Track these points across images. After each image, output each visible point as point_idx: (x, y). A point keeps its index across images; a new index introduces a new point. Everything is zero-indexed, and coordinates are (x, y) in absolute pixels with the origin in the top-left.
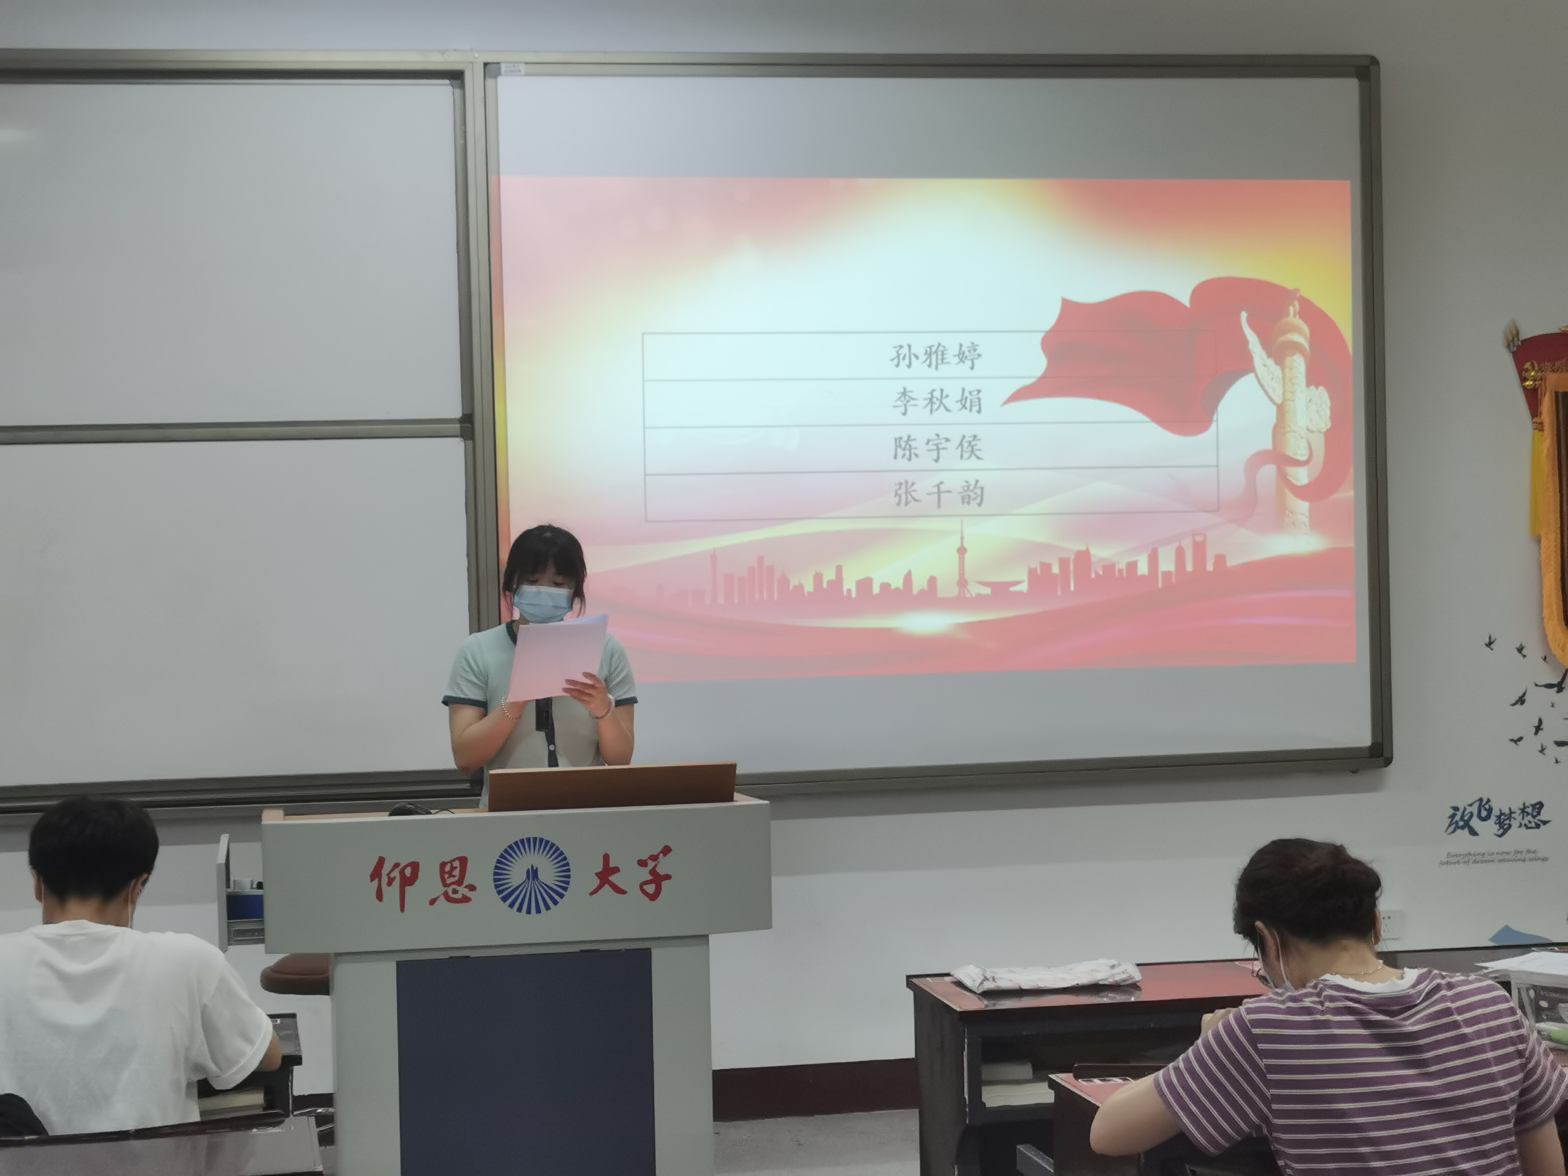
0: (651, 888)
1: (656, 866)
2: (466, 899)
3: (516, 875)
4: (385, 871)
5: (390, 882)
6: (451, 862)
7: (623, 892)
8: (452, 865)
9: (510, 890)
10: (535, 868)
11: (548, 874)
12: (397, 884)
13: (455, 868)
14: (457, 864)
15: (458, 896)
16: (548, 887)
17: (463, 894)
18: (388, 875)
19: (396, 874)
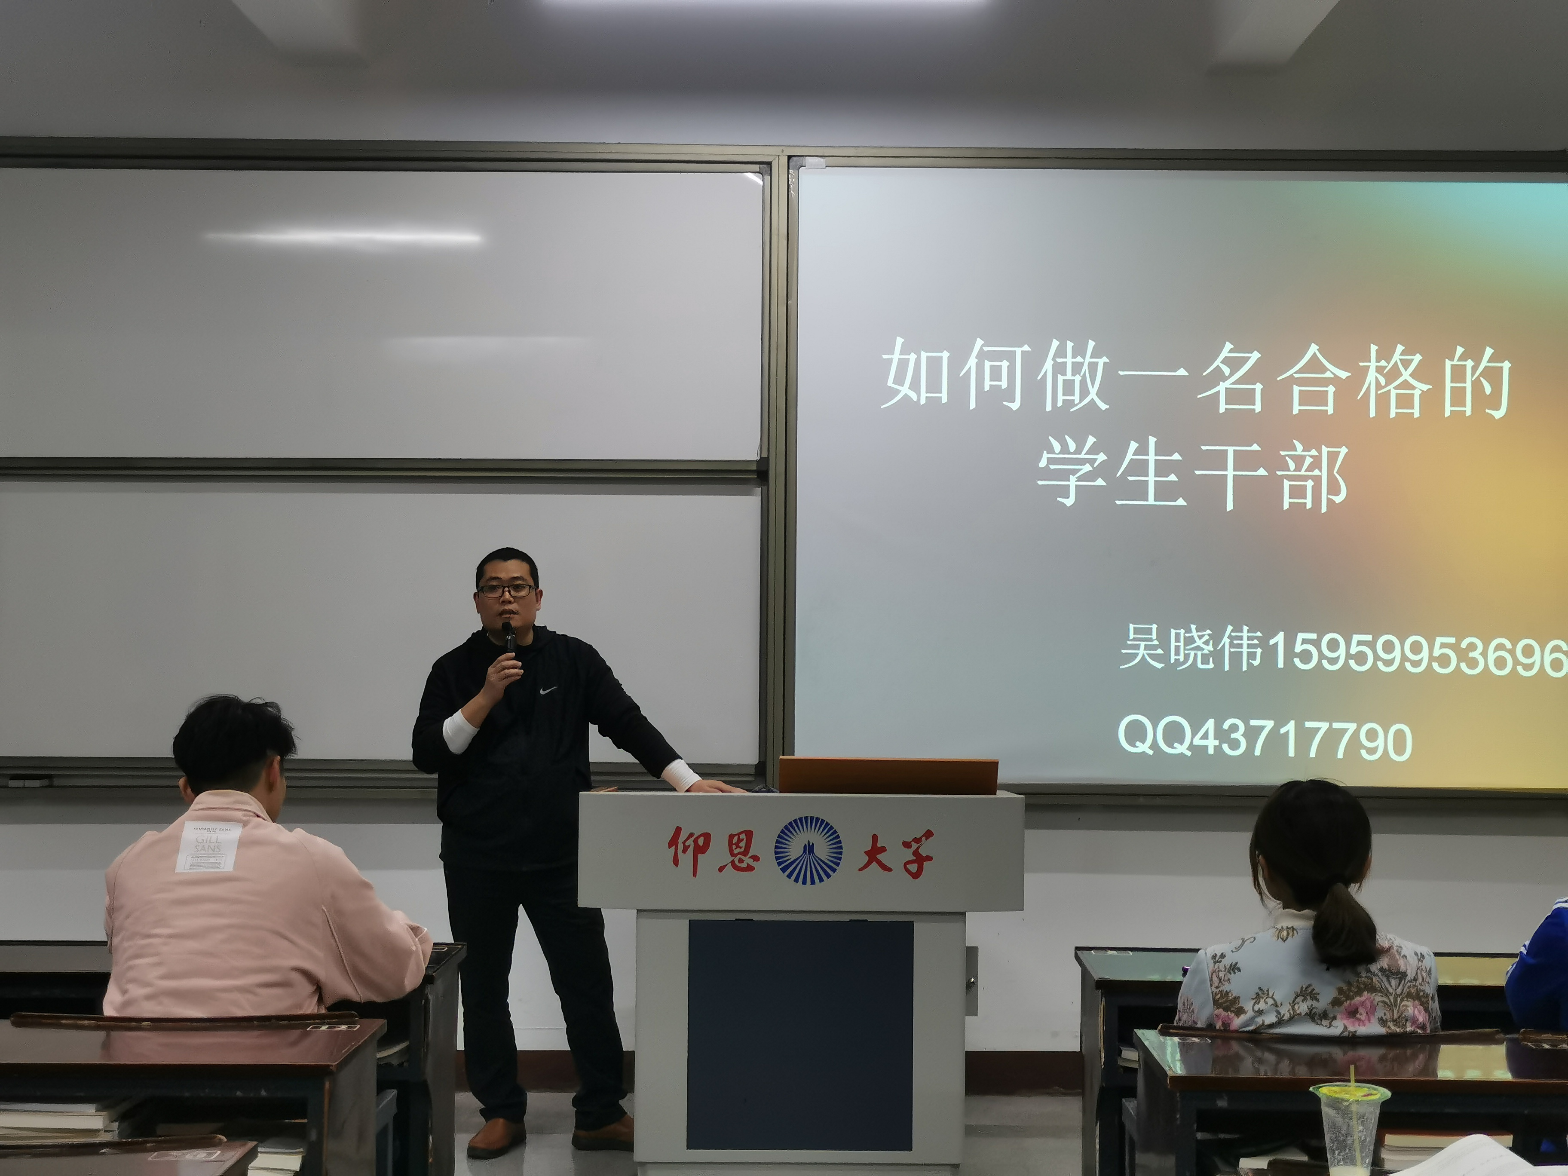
0: (913, 868)
1: (918, 848)
2: (750, 868)
3: (795, 850)
4: (681, 840)
5: (685, 851)
6: (739, 834)
7: (889, 870)
8: (739, 837)
9: (789, 862)
10: (811, 844)
11: (823, 851)
12: (691, 850)
13: (743, 840)
14: (743, 836)
15: (744, 865)
16: (824, 862)
17: (748, 864)
18: (684, 843)
19: (690, 842)
